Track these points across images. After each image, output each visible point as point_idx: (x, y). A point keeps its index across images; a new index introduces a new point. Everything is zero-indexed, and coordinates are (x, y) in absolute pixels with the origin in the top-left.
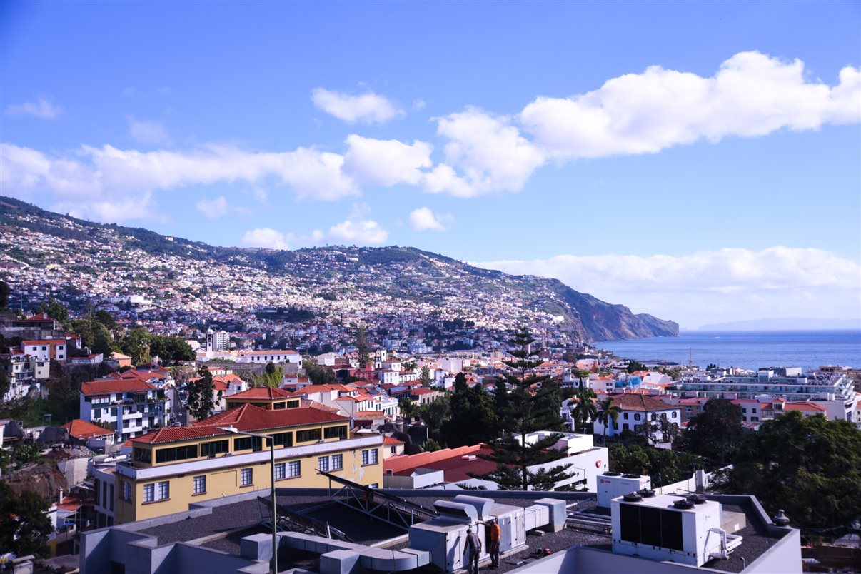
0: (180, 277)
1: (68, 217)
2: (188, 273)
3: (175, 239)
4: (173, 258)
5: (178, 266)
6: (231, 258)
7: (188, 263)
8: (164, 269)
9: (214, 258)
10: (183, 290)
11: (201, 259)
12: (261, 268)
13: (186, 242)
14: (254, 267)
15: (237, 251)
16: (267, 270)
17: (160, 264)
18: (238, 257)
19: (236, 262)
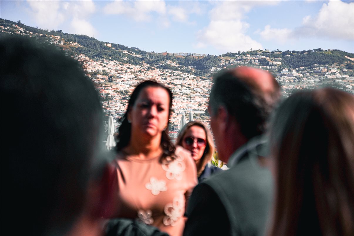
0: (118, 80)
1: (19, 24)
2: (126, 76)
3: (113, 45)
4: (112, 63)
5: (116, 70)
6: (162, 63)
7: (125, 67)
8: (105, 73)
9: (148, 63)
10: (121, 92)
11: (136, 64)
12: (189, 72)
13: (123, 48)
14: (183, 71)
15: (168, 57)
16: (196, 74)
17: (101, 69)
18: (169, 62)
19: (166, 67)
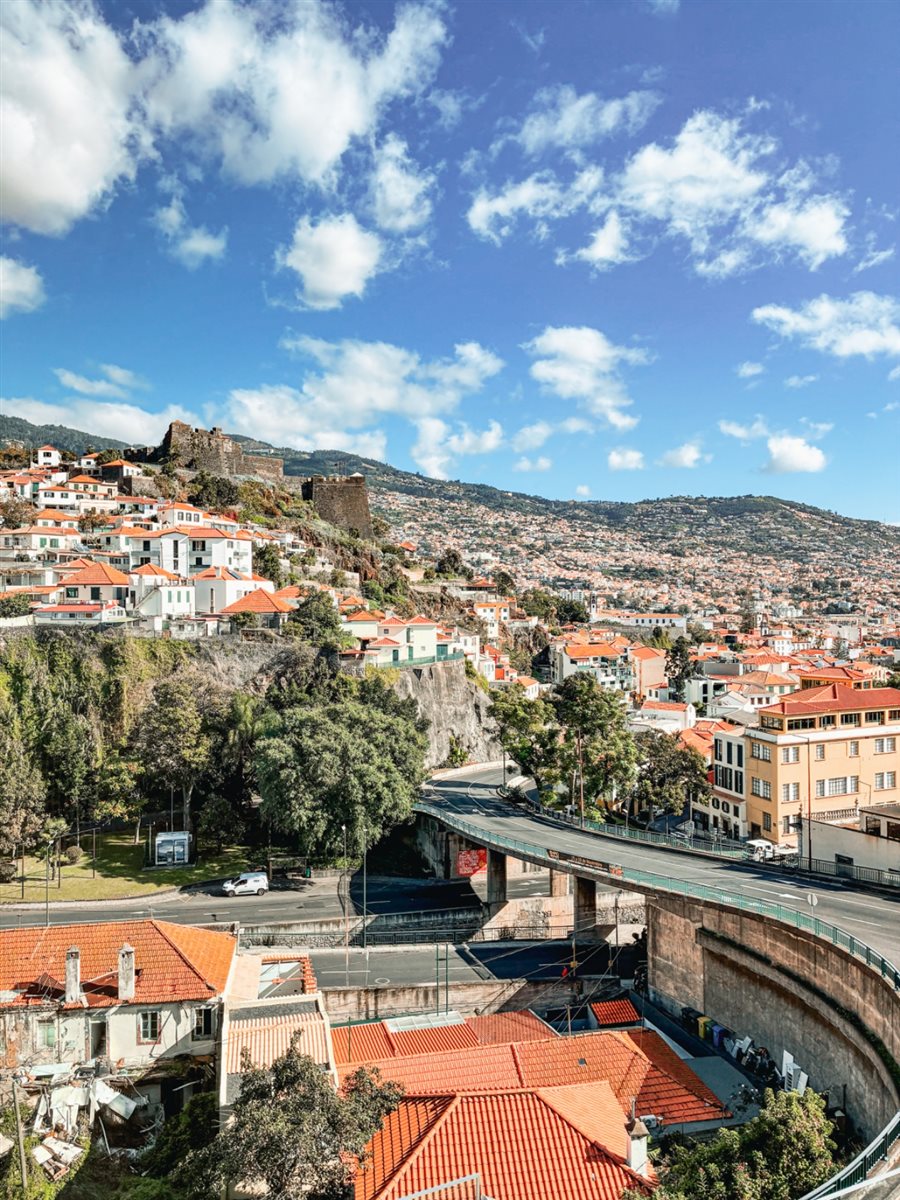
0: (523, 533)
1: (418, 475)
2: (531, 529)
3: (514, 494)
4: (514, 514)
5: (520, 522)
6: (569, 512)
7: (529, 518)
8: (507, 525)
9: (553, 512)
10: (527, 547)
11: (540, 515)
12: (601, 522)
13: (525, 496)
14: (594, 522)
15: (576, 506)
16: (608, 524)
17: (503, 520)
18: (577, 512)
19: (575, 517)
